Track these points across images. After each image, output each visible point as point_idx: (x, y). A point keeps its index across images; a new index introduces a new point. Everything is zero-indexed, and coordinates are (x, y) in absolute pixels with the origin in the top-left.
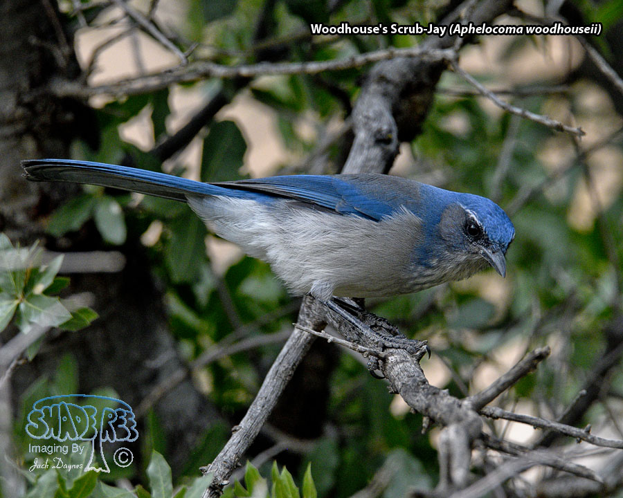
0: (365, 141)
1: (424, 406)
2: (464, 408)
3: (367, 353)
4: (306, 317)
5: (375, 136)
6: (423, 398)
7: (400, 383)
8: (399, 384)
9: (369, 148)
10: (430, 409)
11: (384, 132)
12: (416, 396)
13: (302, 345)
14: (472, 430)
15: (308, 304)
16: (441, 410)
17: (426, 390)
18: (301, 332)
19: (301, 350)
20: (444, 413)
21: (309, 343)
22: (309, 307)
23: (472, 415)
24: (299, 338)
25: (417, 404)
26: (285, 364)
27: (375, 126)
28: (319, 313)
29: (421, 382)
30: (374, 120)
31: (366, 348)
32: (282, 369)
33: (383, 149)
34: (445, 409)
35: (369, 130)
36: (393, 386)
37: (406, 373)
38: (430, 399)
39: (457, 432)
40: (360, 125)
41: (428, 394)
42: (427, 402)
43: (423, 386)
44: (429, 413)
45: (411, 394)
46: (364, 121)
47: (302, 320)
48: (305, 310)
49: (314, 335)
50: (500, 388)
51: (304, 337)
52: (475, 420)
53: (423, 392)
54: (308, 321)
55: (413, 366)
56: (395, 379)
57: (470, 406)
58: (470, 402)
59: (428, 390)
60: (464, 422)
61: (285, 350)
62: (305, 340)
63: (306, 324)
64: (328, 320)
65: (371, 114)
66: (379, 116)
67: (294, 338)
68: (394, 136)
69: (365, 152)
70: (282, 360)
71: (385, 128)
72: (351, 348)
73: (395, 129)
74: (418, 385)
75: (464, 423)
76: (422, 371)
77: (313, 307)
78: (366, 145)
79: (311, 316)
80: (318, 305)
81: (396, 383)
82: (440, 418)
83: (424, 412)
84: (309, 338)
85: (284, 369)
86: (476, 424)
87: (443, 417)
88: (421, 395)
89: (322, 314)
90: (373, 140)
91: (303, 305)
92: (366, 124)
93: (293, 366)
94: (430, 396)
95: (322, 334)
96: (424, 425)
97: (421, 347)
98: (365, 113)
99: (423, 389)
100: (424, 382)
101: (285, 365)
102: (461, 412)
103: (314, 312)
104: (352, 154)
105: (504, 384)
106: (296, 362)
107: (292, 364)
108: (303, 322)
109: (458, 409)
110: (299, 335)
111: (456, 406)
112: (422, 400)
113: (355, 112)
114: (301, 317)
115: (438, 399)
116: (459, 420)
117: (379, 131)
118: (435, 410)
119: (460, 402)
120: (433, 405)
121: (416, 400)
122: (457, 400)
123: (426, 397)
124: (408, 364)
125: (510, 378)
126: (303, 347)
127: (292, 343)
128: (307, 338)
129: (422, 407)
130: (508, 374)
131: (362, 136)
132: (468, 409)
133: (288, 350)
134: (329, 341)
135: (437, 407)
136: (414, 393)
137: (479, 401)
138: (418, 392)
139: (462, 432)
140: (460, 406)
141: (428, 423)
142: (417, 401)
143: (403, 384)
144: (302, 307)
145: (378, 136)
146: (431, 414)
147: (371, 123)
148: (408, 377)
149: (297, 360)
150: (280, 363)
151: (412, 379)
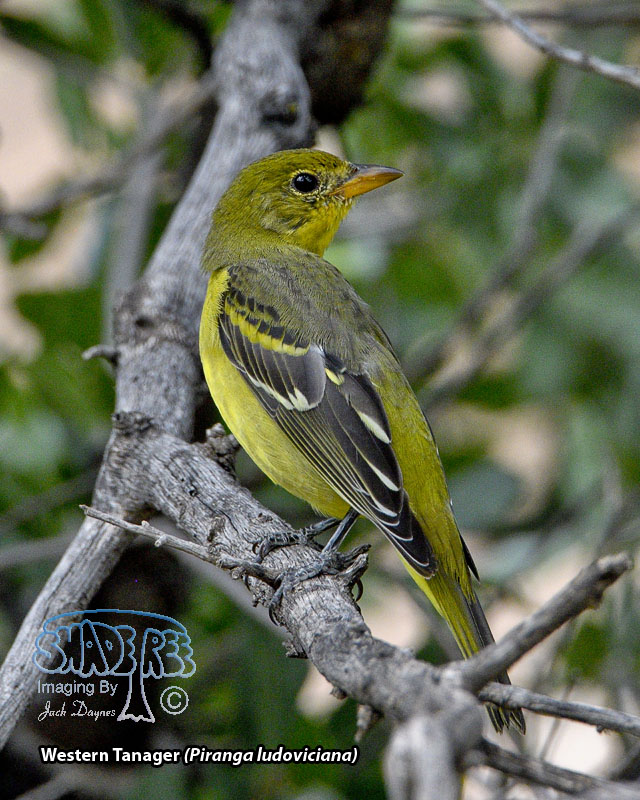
0: (240, 118)
1: (360, 681)
2: (445, 684)
3: (240, 569)
4: (109, 495)
5: (262, 106)
6: (358, 664)
7: (309, 634)
8: (307, 636)
9: (248, 133)
10: (373, 689)
11: (280, 100)
12: (343, 661)
13: (100, 555)
14: (460, 731)
15: (115, 466)
16: (397, 689)
17: (364, 648)
18: (100, 527)
19: (99, 565)
20: (403, 697)
21: (116, 550)
22: (117, 474)
23: (462, 698)
24: (95, 539)
25: (346, 677)
26: (64, 595)
27: (262, 85)
28: (139, 485)
29: (354, 629)
30: (261, 72)
31: (238, 560)
32: (57, 605)
33: (278, 136)
34: (405, 688)
35: (250, 94)
36: (297, 641)
37: (322, 613)
38: (375, 666)
39: (429, 733)
40: (231, 85)
41: (368, 658)
42: (367, 673)
43: (358, 641)
44: (371, 697)
45: (332, 656)
46: (237, 75)
47: (100, 502)
48: (109, 479)
49: (127, 532)
50: (525, 642)
51: (106, 537)
52: (468, 710)
53: (358, 652)
54: (114, 504)
55: (338, 597)
56: (299, 626)
57: (458, 682)
58: (459, 673)
59: (369, 649)
60: (443, 712)
61: (64, 565)
62: (108, 544)
63: (110, 509)
64: (156, 500)
65: (253, 61)
66: (270, 66)
67: (83, 539)
68: (303, 107)
69: (240, 141)
70: (58, 587)
71: (283, 89)
72: (205, 559)
73: (304, 93)
74: (349, 637)
75: (444, 715)
76: (359, 609)
77: (125, 472)
78: (242, 127)
79: (121, 492)
80: (135, 468)
81: (302, 634)
82: (394, 708)
83: (360, 696)
84: (117, 539)
85: (62, 606)
86: (469, 719)
87: (401, 703)
88: (353, 657)
89: (146, 487)
90: (257, 116)
91: (103, 468)
92: (242, 82)
93: (81, 599)
94: (373, 661)
95: (144, 528)
96: (360, 722)
97: (355, 557)
98: (241, 59)
99: (359, 645)
100: (361, 631)
101: (62, 597)
102: (438, 692)
103: (127, 483)
104: (213, 146)
105: (531, 634)
106: (88, 590)
107: (79, 595)
108: (104, 506)
109: (432, 686)
110: (94, 533)
111: (428, 682)
112: (355, 669)
113: (219, 58)
114: (100, 494)
115: (391, 667)
116: (433, 708)
117: (271, 97)
118: (384, 690)
119: (437, 672)
120: (378, 678)
121: (343, 668)
122: (430, 668)
123: (365, 664)
124: (329, 594)
125: (545, 620)
126: (104, 558)
127: (78, 551)
128: (112, 539)
129: (355, 683)
130: (542, 614)
131: (233, 107)
132: (453, 687)
133: (72, 566)
134: (158, 543)
135: (388, 684)
136: (340, 655)
137: (477, 670)
138: (348, 653)
139: (440, 734)
140: (437, 681)
141: (368, 718)
142: (346, 671)
143: (317, 635)
144: (101, 474)
145: (269, 109)
146: (376, 699)
147: (251, 78)
148: (328, 620)
149: (90, 586)
150: (54, 594)
151: (335, 625)
